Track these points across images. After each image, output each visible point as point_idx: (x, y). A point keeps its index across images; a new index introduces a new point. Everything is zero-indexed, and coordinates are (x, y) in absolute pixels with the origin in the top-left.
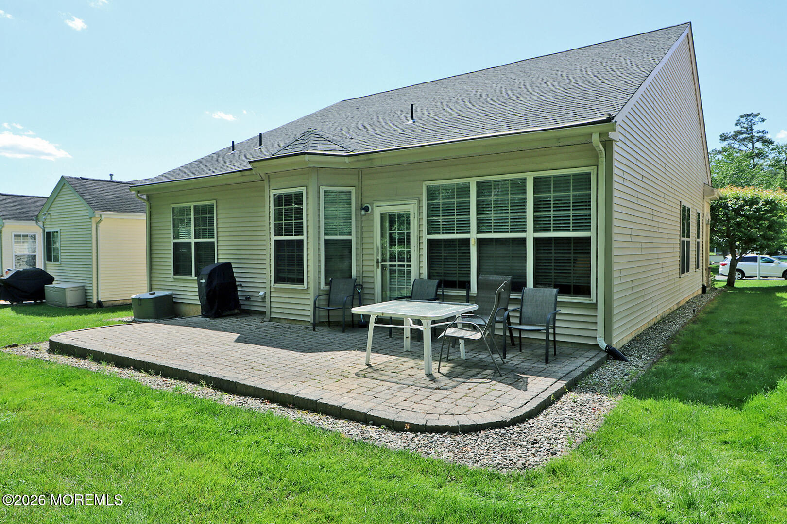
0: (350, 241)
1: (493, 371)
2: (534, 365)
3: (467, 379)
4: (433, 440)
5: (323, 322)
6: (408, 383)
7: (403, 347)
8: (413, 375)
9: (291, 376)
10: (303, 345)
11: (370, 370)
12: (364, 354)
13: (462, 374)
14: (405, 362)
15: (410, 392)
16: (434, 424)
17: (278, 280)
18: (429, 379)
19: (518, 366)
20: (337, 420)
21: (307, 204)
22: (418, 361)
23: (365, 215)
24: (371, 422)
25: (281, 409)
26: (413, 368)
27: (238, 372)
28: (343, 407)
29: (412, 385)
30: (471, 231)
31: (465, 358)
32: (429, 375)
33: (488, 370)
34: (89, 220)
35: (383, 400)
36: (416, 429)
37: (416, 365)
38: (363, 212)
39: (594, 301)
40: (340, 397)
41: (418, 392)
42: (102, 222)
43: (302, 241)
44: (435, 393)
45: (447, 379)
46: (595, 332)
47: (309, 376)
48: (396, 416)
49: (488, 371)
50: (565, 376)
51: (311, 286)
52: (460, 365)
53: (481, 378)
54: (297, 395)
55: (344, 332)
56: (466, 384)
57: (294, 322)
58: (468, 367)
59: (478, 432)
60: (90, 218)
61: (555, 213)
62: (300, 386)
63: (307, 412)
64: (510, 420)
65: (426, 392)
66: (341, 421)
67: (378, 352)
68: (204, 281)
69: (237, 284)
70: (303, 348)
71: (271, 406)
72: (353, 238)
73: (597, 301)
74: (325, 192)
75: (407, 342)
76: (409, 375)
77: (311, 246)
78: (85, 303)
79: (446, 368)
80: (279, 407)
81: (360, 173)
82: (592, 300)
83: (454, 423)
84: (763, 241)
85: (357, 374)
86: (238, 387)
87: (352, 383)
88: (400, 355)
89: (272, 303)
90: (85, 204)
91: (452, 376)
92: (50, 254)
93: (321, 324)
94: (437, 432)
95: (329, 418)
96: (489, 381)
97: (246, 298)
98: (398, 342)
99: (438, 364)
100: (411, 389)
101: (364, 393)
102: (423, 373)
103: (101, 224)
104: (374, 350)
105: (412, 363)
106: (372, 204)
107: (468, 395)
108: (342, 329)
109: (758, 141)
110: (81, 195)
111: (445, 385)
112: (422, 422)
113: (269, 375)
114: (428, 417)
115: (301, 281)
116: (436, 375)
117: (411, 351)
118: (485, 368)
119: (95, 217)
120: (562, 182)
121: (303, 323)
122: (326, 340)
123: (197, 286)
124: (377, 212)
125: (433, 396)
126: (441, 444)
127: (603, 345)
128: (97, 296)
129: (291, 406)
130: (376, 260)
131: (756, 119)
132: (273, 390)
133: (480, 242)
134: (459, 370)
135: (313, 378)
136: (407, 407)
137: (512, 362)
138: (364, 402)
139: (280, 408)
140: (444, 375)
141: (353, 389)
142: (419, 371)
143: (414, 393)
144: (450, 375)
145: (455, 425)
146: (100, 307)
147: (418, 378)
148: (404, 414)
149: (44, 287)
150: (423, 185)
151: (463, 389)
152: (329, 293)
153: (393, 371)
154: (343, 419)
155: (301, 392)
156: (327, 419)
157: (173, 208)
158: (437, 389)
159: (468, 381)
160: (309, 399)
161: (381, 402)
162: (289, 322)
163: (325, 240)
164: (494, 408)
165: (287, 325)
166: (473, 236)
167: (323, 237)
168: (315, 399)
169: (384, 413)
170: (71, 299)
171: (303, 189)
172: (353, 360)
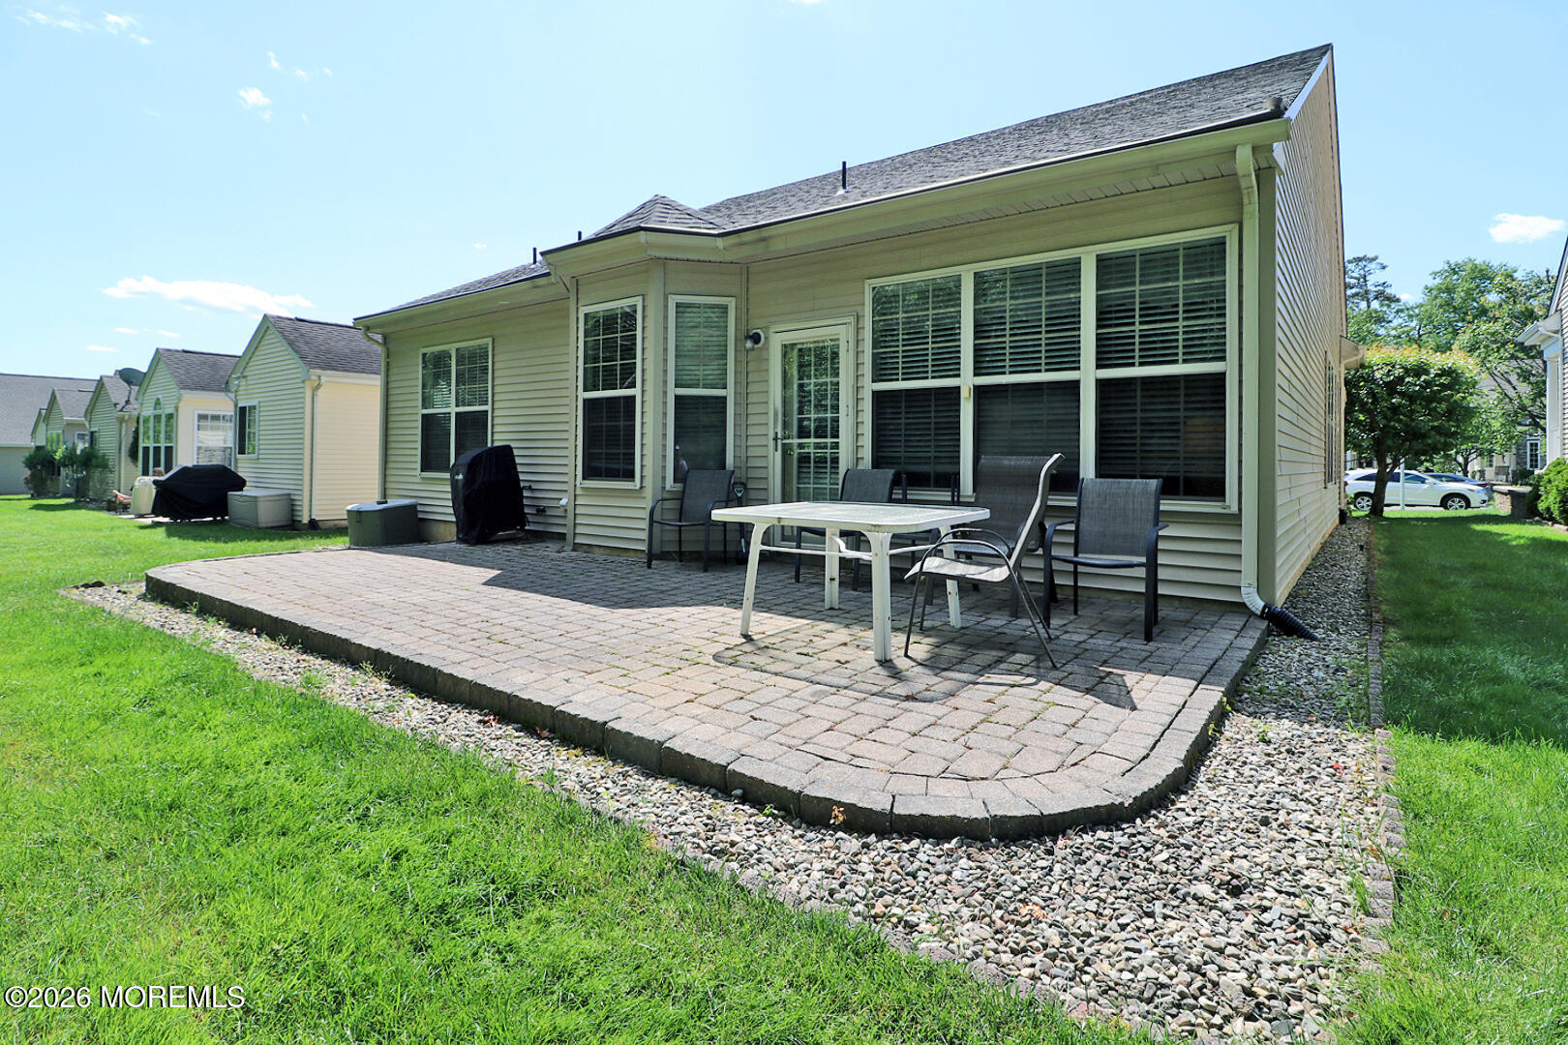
0: (725, 398)
1: (1032, 657)
2: (1119, 644)
3: (975, 674)
4: (917, 864)
5: (668, 552)
6: (836, 681)
7: (823, 601)
8: (847, 662)
9: (567, 658)
10: (618, 593)
11: (748, 648)
12: (739, 614)
13: (961, 661)
14: (828, 632)
15: (842, 705)
16: (915, 811)
17: (590, 472)
18: (886, 674)
19: (1083, 645)
20: (650, 782)
21: (643, 328)
22: (856, 630)
23: (753, 349)
24: (738, 792)
25: (519, 740)
26: (845, 644)
27: (454, 645)
28: (667, 745)
29: (846, 688)
30: (962, 372)
31: (959, 626)
32: (885, 663)
33: (1018, 655)
34: (301, 385)
35: (775, 728)
36: (864, 823)
37: (852, 638)
38: (749, 344)
39: (1234, 509)
40: (668, 714)
41: (862, 707)
42: (321, 389)
43: (633, 398)
44: (906, 710)
45: (930, 673)
46: (1236, 575)
47: (607, 658)
48: (805, 781)
49: (1019, 657)
50: (1209, 671)
51: (649, 483)
52: (952, 641)
53: (1009, 672)
54: (562, 708)
55: (706, 571)
56: (978, 686)
57: (616, 553)
58: (971, 646)
59: (1050, 844)
60: (303, 382)
61: (1142, 327)
62: (578, 682)
63: (578, 751)
64: (1131, 801)
65: (882, 707)
66: (660, 783)
67: (769, 610)
68: (461, 477)
69: (522, 484)
70: (616, 599)
71: (500, 732)
72: (729, 393)
73: (1240, 509)
74: (678, 305)
75: (832, 590)
76: (838, 661)
77: (649, 408)
78: (290, 522)
79: (921, 649)
80: (517, 734)
81: (745, 272)
82: (1229, 507)
83: (974, 811)
84: (1438, 437)
85: (716, 657)
86: (440, 679)
87: (701, 679)
88: (817, 616)
89: (578, 517)
90: (297, 357)
91: (937, 665)
92: (242, 442)
93: (664, 556)
94: (925, 836)
95: (631, 773)
96: (1031, 680)
97: (538, 511)
98: (812, 590)
99: (905, 639)
100: (844, 699)
101: (728, 706)
102: (869, 658)
103: (320, 393)
104: (760, 605)
105: (842, 634)
106: (766, 329)
107: (991, 719)
108: (702, 565)
109: (1376, 298)
110: (291, 343)
111: (926, 690)
112: (879, 803)
113: (520, 653)
114: (897, 784)
115: (629, 475)
116: (902, 663)
117: (839, 609)
118: (1011, 647)
119: (309, 379)
120: (1159, 262)
121: (632, 554)
122: (666, 585)
123: (450, 490)
124: (776, 343)
125: (903, 718)
126: (944, 884)
127: (1257, 604)
128: (310, 511)
129: (545, 733)
130: (772, 435)
131: (1373, 265)
132: (509, 691)
133: (980, 392)
134: (951, 651)
135: (616, 663)
136: (836, 749)
137: (1065, 636)
138: (723, 731)
139: (519, 737)
140: (920, 664)
141: (701, 695)
142: (861, 653)
143: (853, 708)
144: (933, 664)
145: (980, 816)
146: (315, 528)
147: (859, 668)
148: (827, 771)
149: (226, 495)
150: (867, 287)
151: (975, 698)
152: (681, 498)
153: (800, 651)
154: (666, 779)
155: (573, 698)
156: (625, 775)
157: (424, 355)
158: (908, 698)
159: (981, 680)
160: (586, 719)
161: (768, 732)
162: (608, 551)
163: (677, 397)
164: (1073, 759)
165: (601, 558)
166: (967, 381)
167: (673, 391)
168: (600, 718)
169: (773, 766)
170: (267, 515)
171: (638, 301)
172: (713, 625)
